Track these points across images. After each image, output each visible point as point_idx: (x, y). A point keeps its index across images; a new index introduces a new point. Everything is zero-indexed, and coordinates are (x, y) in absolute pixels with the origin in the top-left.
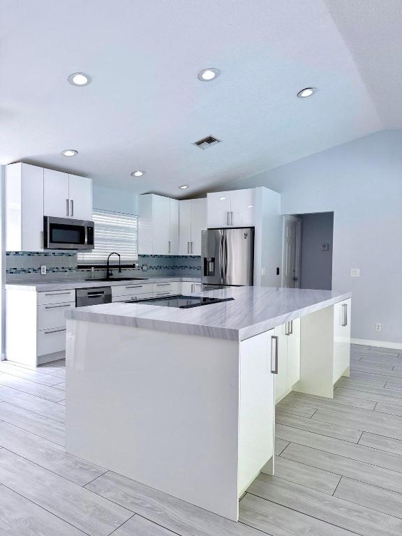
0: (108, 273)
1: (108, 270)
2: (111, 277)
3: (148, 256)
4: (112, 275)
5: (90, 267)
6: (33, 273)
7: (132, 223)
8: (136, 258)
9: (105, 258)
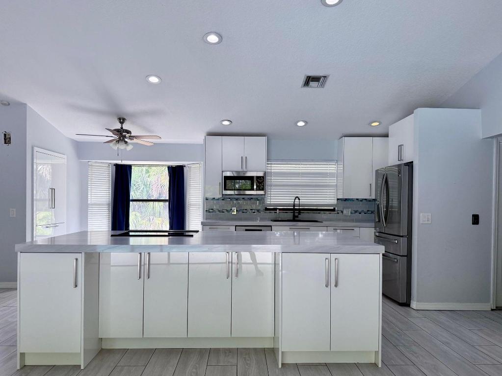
0: (294, 215)
1: (294, 213)
2: (296, 219)
3: (352, 200)
4: (297, 217)
5: (275, 209)
6: (226, 212)
7: (331, 168)
8: (334, 202)
9: (291, 201)
